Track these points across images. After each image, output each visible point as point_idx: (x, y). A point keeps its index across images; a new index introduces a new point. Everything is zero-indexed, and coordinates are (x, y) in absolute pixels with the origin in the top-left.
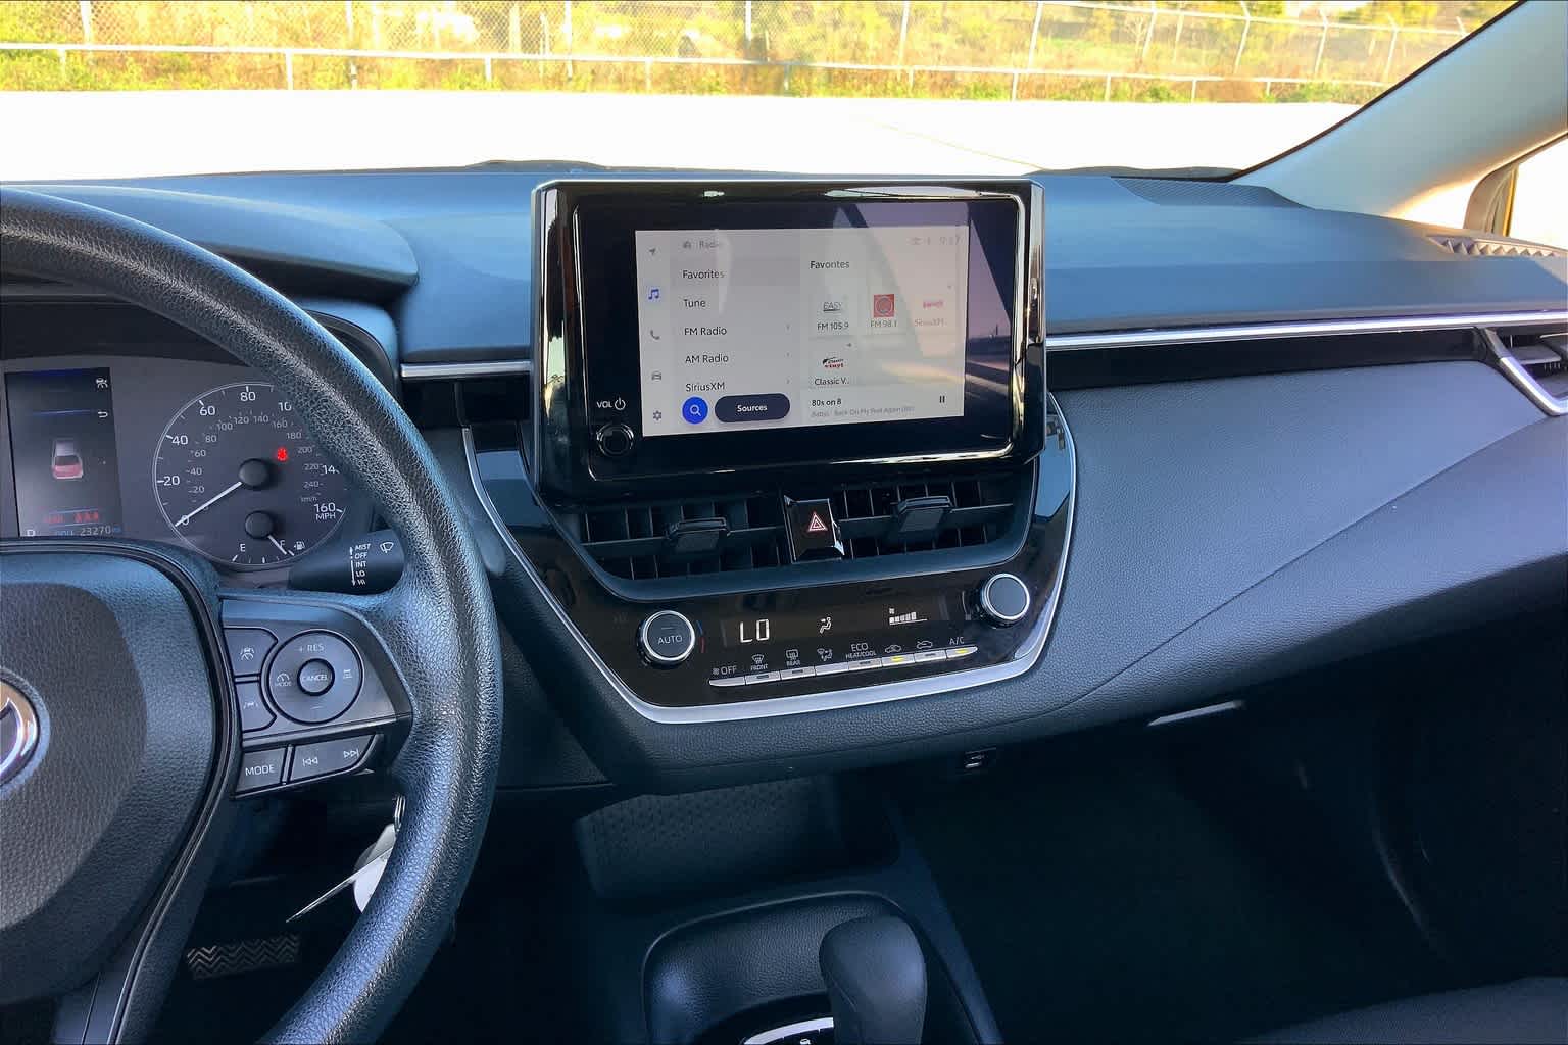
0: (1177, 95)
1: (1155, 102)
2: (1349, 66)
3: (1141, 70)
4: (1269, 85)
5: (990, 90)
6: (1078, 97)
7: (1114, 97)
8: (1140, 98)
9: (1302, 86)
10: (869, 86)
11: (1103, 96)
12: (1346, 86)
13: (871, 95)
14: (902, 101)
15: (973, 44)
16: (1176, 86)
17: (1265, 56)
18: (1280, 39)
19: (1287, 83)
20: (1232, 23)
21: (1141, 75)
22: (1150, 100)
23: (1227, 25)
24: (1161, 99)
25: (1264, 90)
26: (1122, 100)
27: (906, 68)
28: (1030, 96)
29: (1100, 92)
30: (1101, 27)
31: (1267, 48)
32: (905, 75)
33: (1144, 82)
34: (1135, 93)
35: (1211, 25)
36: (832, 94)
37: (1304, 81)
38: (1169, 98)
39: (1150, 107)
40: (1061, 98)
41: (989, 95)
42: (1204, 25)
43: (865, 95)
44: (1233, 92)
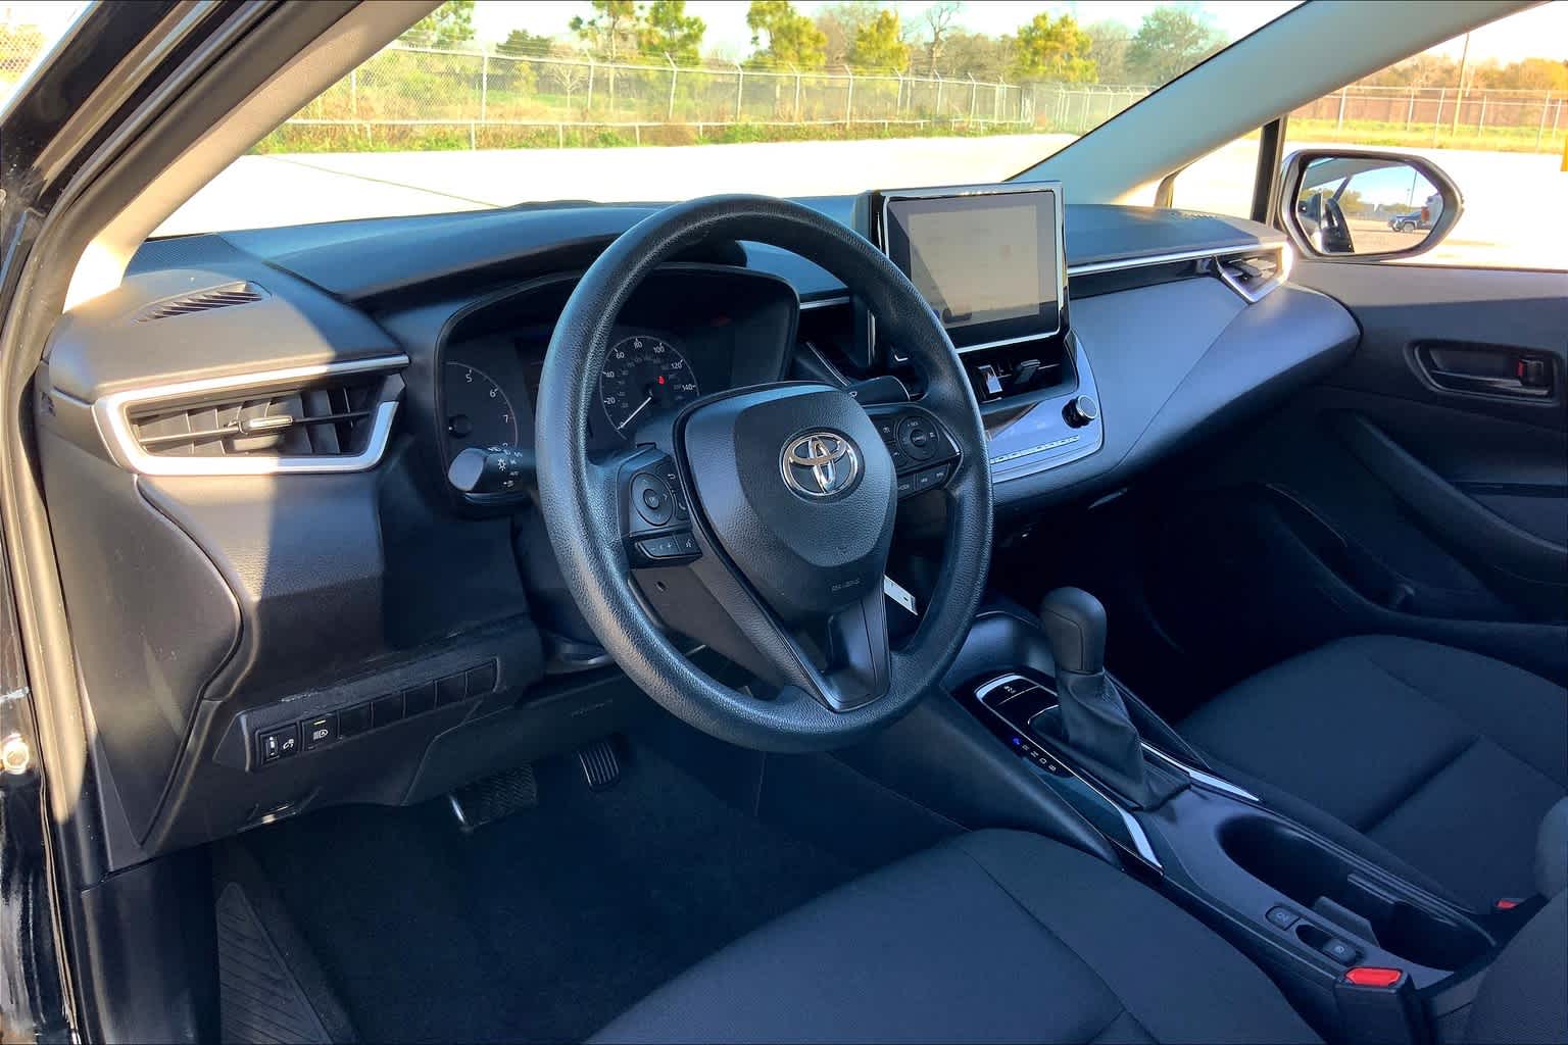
0: (625, 140)
1: (606, 147)
2: (763, 108)
3: (588, 118)
4: (701, 128)
5: (451, 141)
6: (535, 145)
7: (568, 144)
8: (592, 144)
9: (729, 127)
10: (328, 141)
11: (558, 144)
12: (767, 126)
13: (332, 150)
14: (365, 156)
15: (416, 96)
16: (623, 131)
17: (690, 103)
18: (699, 87)
19: (716, 127)
20: (657, 74)
21: (590, 123)
22: (600, 144)
23: (653, 76)
24: (611, 145)
25: (698, 133)
26: (576, 146)
27: (364, 122)
28: (489, 145)
29: (555, 141)
30: (525, 78)
31: (691, 95)
32: (361, 129)
33: (593, 129)
34: (586, 140)
35: (639, 76)
36: (290, 150)
37: (729, 123)
38: (618, 143)
39: (601, 153)
40: (520, 147)
41: (451, 146)
42: (632, 74)
43: (325, 150)
44: (674, 137)
